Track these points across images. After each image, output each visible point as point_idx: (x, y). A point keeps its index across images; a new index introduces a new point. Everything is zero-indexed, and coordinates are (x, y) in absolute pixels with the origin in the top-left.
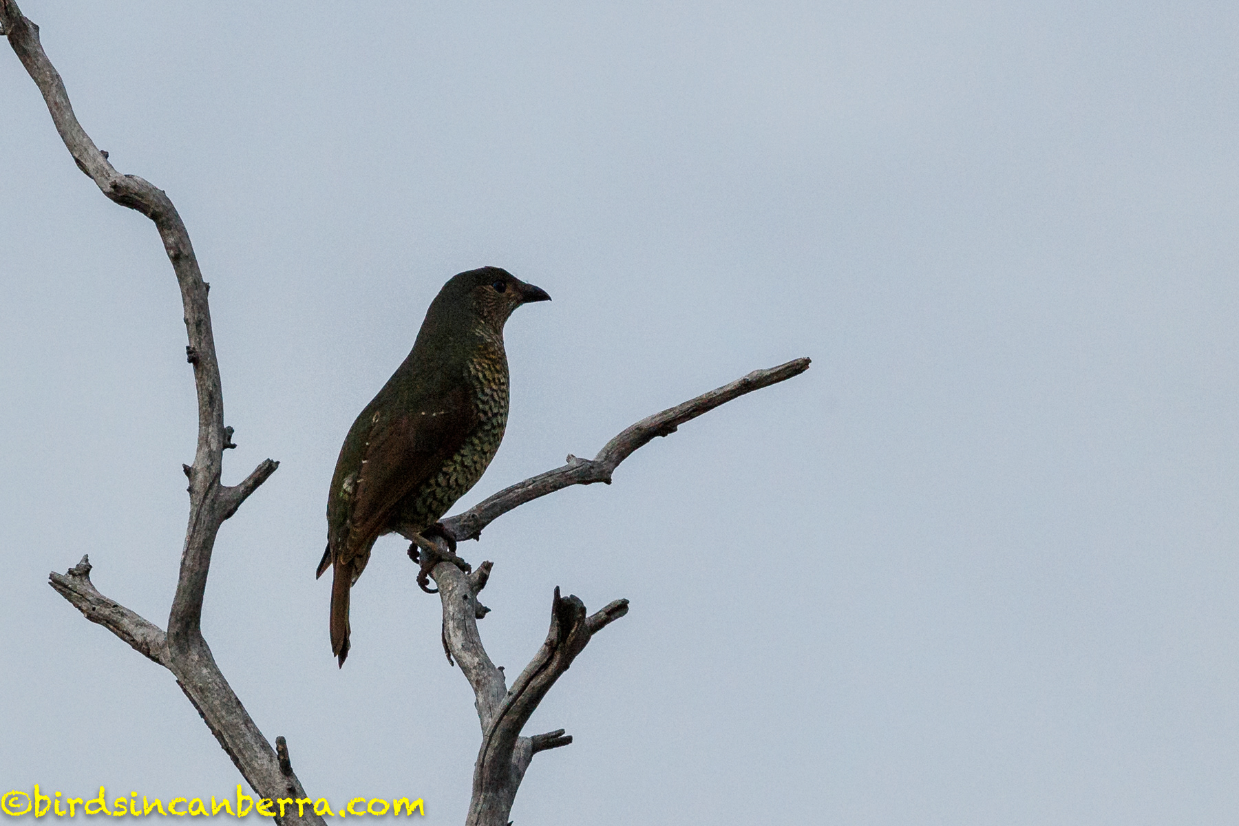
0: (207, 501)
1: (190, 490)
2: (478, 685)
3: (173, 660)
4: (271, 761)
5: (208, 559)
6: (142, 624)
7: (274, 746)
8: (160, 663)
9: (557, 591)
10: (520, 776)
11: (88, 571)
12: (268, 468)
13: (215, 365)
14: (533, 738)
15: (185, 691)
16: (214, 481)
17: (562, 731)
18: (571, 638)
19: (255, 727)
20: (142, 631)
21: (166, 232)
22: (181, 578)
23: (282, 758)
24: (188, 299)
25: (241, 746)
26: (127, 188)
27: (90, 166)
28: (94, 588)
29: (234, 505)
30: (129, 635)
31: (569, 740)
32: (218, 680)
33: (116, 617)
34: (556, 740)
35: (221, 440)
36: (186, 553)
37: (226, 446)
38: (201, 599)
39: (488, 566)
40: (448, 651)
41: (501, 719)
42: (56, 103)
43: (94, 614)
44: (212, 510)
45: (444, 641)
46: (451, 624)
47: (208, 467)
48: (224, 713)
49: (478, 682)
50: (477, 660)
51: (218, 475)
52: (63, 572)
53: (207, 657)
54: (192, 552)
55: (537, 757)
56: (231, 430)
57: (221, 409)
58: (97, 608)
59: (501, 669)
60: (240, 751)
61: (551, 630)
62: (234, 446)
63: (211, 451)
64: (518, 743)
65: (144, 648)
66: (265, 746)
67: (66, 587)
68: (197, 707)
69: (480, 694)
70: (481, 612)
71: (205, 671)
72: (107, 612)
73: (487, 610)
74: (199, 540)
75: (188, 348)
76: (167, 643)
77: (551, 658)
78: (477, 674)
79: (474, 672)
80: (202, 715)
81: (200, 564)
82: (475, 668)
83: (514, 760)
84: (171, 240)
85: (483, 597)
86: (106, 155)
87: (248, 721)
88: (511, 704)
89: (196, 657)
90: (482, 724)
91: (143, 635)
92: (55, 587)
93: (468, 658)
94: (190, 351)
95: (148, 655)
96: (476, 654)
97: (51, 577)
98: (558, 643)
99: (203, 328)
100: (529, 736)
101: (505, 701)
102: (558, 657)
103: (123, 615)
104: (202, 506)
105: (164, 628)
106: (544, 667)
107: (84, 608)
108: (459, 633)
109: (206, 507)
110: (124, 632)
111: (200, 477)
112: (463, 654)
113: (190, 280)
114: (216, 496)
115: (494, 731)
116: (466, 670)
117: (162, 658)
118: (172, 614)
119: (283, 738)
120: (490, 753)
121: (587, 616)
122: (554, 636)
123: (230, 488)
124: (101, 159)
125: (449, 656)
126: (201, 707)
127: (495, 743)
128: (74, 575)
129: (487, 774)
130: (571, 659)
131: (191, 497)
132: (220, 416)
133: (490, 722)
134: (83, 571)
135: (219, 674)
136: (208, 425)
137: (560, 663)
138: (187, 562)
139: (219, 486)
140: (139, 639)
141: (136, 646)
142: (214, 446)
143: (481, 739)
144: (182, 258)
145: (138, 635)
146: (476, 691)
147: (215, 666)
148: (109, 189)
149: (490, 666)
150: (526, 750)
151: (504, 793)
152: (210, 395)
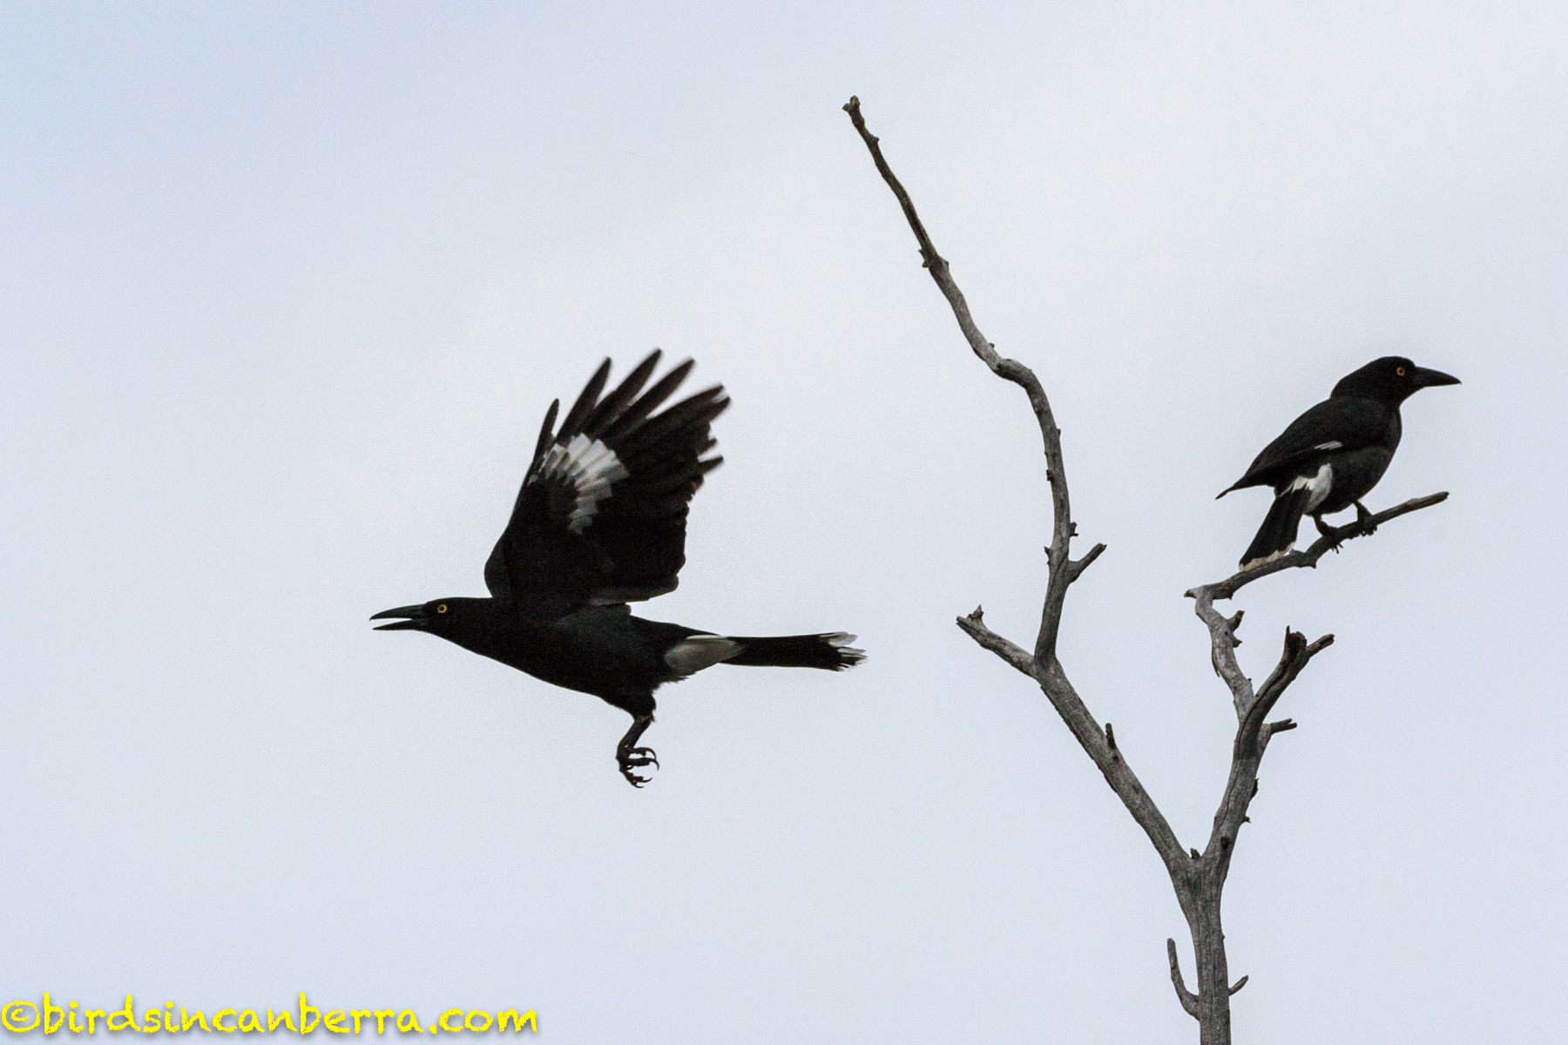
0: (1060, 570)
1: (1049, 563)
2: (1235, 690)
3: (1038, 674)
4: (1102, 739)
5: (1061, 607)
6: (1017, 650)
7: (1104, 729)
8: (1030, 675)
9: (1288, 628)
10: (1263, 749)
11: (981, 615)
12: (1099, 549)
13: (1065, 483)
14: (1272, 724)
15: (1046, 693)
16: (1064, 558)
17: (1290, 720)
18: (1298, 659)
19: (1091, 717)
20: (1018, 654)
21: (1032, 394)
22: (1043, 621)
23: (1109, 737)
24: (1046, 439)
25: (1083, 730)
26: (1008, 367)
27: (983, 354)
28: (984, 626)
29: (1077, 572)
30: (1009, 657)
31: (1294, 726)
32: (1067, 687)
33: (1000, 646)
34: (1286, 725)
35: (1069, 531)
36: (1046, 604)
37: (1072, 535)
38: (1056, 633)
39: (1241, 614)
40: (1216, 668)
41: (1251, 712)
42: (960, 312)
43: (986, 643)
44: (1063, 576)
45: (1214, 663)
46: (1217, 651)
47: (1061, 548)
48: (1071, 707)
49: (1235, 688)
50: (1234, 674)
51: (1067, 554)
52: (965, 616)
53: (1059, 672)
54: (1049, 605)
55: (1275, 736)
56: (1074, 525)
57: (1068, 511)
58: (988, 639)
59: (1250, 680)
60: (1082, 732)
61: (1284, 654)
62: (1077, 535)
63: (1062, 538)
64: (1262, 727)
65: (1020, 666)
66: (1098, 729)
67: (967, 625)
68: (1054, 704)
69: (1236, 696)
70: (1236, 643)
71: (1059, 681)
72: (994, 642)
73: (1240, 642)
74: (1054, 595)
75: (1047, 471)
76: (1034, 662)
77: (1283, 673)
78: (1235, 683)
79: (1232, 681)
80: (1058, 710)
81: (1055, 609)
82: (1233, 679)
83: (1260, 739)
84: (1036, 401)
85: (1237, 634)
86: (993, 346)
87: (1087, 713)
88: (1258, 702)
89: (1053, 672)
90: (1238, 715)
91: (1018, 657)
92: (960, 626)
93: (1228, 673)
94: (1049, 473)
95: (1022, 670)
96: (1234, 670)
97: (958, 619)
98: (1290, 662)
99: (1057, 458)
100: (1270, 723)
101: (1255, 700)
102: (1289, 670)
103: (1005, 644)
104: (1056, 573)
105: (1032, 652)
106: (1279, 678)
107: (980, 640)
108: (1223, 656)
109: (1059, 575)
110: (1005, 655)
111: (1055, 555)
112: (1225, 670)
113: (1048, 427)
114: (1066, 567)
115: (1247, 720)
116: (1227, 680)
117: (1030, 672)
118: (1037, 643)
119: (1110, 724)
120: (1244, 733)
121: (1308, 644)
122: (1286, 658)
123: (1075, 562)
124: (990, 348)
125: (1217, 672)
126: (1056, 703)
127: (1247, 727)
128: (973, 618)
129: (1242, 747)
130: (1297, 673)
131: (1050, 568)
132: (1068, 516)
133: (1244, 714)
134: (978, 615)
135: (1067, 682)
136: (1060, 521)
137: (1289, 676)
138: (1047, 609)
139: (1068, 562)
140: (1015, 660)
141: (1014, 664)
142: (1064, 535)
143: (1238, 725)
144: (1043, 412)
145: (1015, 656)
146: (1234, 694)
147: (1065, 678)
148: (995, 368)
149: (1243, 678)
150: (1267, 732)
151: (1253, 760)
152: (1062, 501)
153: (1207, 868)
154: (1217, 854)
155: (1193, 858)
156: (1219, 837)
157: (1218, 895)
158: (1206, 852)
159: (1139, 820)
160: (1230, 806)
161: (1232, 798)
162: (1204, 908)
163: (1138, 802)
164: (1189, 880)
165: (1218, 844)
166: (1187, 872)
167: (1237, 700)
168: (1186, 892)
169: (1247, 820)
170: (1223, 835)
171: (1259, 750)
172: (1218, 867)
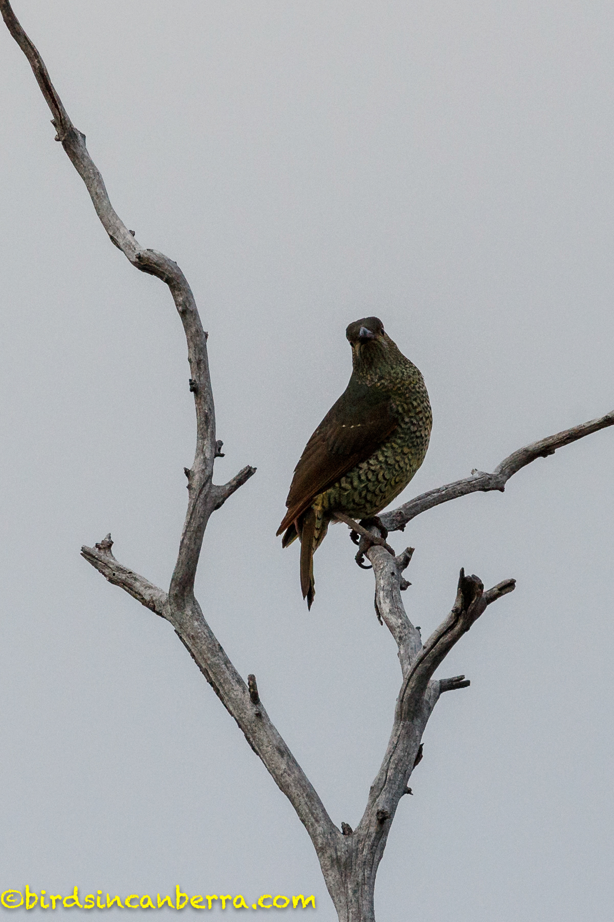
0: (202, 496)
1: (189, 487)
2: (401, 640)
3: (172, 615)
4: (244, 692)
5: (201, 539)
6: (150, 587)
7: (246, 682)
8: (163, 617)
9: (462, 571)
10: (430, 709)
11: (111, 545)
12: (248, 473)
13: (210, 394)
14: (441, 681)
15: (181, 638)
16: (207, 481)
17: (462, 677)
18: (471, 608)
19: (232, 667)
20: (149, 592)
21: (177, 293)
22: (180, 554)
23: (252, 690)
24: (191, 344)
25: (222, 681)
26: (149, 259)
27: (121, 243)
28: (114, 559)
29: (222, 499)
30: (140, 594)
31: (467, 684)
32: (206, 631)
33: (130, 581)
34: (459, 683)
35: (214, 450)
36: (185, 534)
37: (216, 455)
38: (195, 569)
39: (410, 551)
40: (379, 614)
41: (418, 665)
42: (96, 194)
43: (114, 578)
44: (205, 503)
45: (376, 607)
46: (381, 594)
47: (203, 470)
48: (209, 655)
49: (400, 638)
50: (400, 621)
51: (210, 477)
52: (91, 545)
53: (197, 613)
54: (189, 534)
55: (444, 695)
56: (221, 443)
57: (214, 427)
58: (117, 573)
59: (418, 628)
60: (221, 684)
61: (457, 601)
62: (222, 455)
63: (205, 458)
64: (429, 685)
65: (151, 605)
66: (240, 681)
67: (94, 557)
68: (190, 651)
69: (402, 646)
71: (196, 623)
72: (123, 577)
73: (409, 584)
74: (194, 525)
75: (190, 380)
76: (168, 602)
77: (456, 621)
78: (400, 632)
79: (398, 630)
80: (193, 656)
81: (195, 543)
82: (399, 627)
83: (426, 697)
84: (180, 299)
85: (406, 574)
86: (132, 234)
87: (227, 662)
88: (426, 655)
89: (190, 613)
90: (403, 669)
91: (150, 595)
92: (85, 557)
93: (393, 620)
94: (192, 383)
95: (154, 610)
96: (401, 617)
97: (83, 549)
98: (462, 610)
99: (203, 364)
100: (438, 679)
101: (421, 652)
102: (461, 621)
103: (136, 579)
104: (197, 500)
105: (167, 590)
106: (451, 627)
107: (107, 573)
108: (388, 601)
109: (201, 500)
110: (136, 592)
111: (197, 477)
112: (390, 616)
113: (193, 330)
114: (209, 492)
115: (412, 675)
116: (392, 629)
117: (164, 612)
118: (173, 580)
119: (254, 676)
120: (409, 691)
121: (485, 591)
122: (459, 605)
123: (218, 487)
124: (129, 236)
125: (379, 618)
126: (193, 650)
127: (412, 684)
128: (100, 549)
129: (405, 707)
130: (471, 623)
131: (190, 493)
132: (213, 434)
133: (409, 668)
134: (107, 546)
135: (207, 626)
136: (204, 439)
137: (463, 625)
138: (185, 541)
139: (211, 486)
140: (147, 598)
141: (145, 603)
142: (208, 455)
143: (402, 681)
144: (187, 312)
145: (147, 595)
146: (399, 644)
147: (204, 620)
148: (135, 259)
149: (411, 626)
150: (435, 690)
151: (418, 722)
152: (206, 416)
153: (360, 846)
154: (373, 829)
155: (344, 833)
156: (375, 810)
157: (372, 877)
158: (360, 828)
159: (284, 787)
160: (389, 774)
161: (392, 766)
162: (355, 892)
163: (283, 767)
164: (338, 860)
165: (374, 819)
166: (336, 850)
167: (402, 652)
168: (334, 874)
169: (409, 791)
170: (380, 808)
171: (425, 711)
172: (373, 845)
